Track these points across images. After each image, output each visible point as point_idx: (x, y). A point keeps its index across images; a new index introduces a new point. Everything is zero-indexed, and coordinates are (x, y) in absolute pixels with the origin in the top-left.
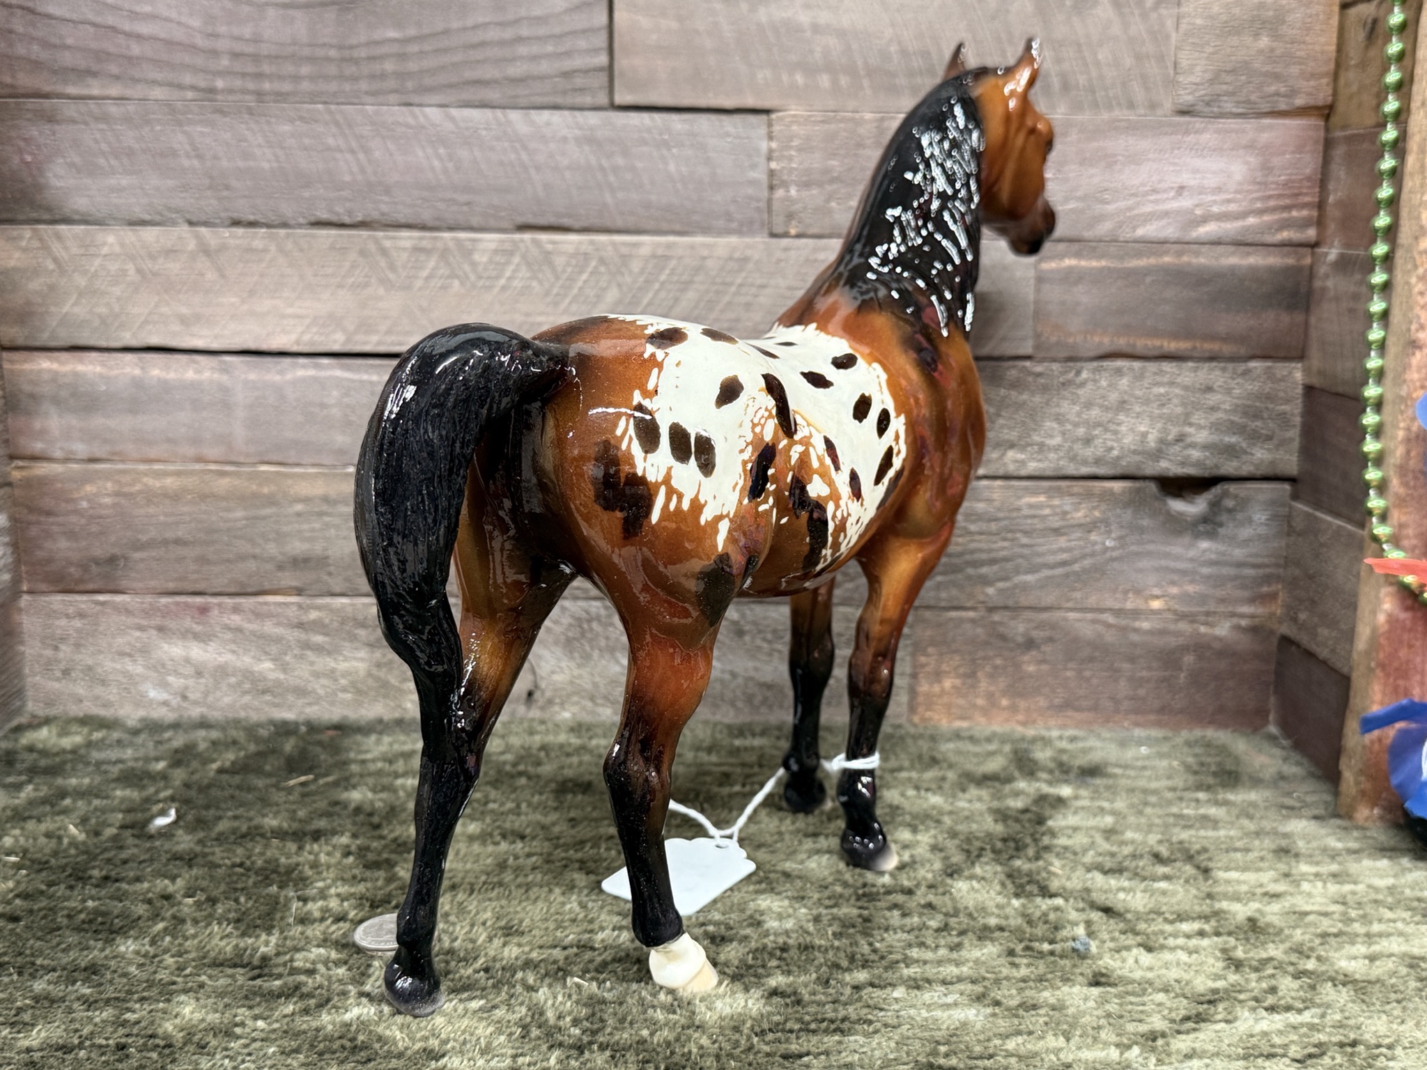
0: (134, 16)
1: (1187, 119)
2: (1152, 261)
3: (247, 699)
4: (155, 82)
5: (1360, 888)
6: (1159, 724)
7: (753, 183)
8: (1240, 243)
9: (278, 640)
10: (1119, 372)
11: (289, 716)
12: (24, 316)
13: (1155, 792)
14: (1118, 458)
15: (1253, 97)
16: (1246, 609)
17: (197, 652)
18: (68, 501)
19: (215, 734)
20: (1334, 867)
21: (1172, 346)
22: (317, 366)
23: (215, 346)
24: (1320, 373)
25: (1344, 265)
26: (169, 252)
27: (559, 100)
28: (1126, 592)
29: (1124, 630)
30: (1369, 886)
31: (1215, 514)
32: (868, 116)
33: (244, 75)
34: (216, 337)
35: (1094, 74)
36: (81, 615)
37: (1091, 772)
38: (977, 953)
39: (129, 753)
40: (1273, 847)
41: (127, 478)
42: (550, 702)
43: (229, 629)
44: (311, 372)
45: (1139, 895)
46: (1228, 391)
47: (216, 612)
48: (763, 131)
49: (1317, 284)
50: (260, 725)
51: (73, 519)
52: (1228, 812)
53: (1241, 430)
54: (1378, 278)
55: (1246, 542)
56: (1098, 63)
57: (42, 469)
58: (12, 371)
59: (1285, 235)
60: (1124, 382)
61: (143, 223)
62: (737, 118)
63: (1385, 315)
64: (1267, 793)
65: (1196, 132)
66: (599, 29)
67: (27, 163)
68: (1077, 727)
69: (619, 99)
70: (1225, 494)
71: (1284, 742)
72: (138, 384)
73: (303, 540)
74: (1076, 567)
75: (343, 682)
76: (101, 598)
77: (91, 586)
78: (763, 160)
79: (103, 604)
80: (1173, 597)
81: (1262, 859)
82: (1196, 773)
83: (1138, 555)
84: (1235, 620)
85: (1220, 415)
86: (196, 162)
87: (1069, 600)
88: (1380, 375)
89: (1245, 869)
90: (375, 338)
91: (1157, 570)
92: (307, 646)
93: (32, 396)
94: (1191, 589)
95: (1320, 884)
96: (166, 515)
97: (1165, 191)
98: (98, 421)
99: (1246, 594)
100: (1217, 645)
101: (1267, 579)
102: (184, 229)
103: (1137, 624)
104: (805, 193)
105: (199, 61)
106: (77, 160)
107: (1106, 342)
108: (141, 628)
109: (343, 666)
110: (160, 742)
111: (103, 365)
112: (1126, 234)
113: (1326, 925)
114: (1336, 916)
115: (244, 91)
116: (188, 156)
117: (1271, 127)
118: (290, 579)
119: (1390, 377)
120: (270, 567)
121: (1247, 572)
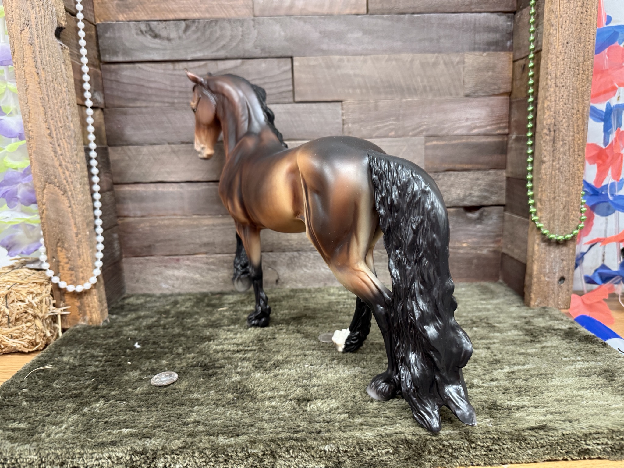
0: (149, 81)
1: (468, 98)
2: (459, 141)
3: (192, 286)
4: (156, 102)
6: (467, 281)
7: (338, 123)
8: (486, 135)
9: (201, 268)
10: (451, 175)
11: (205, 290)
12: (120, 174)
14: (452, 201)
15: (487, 91)
16: (492, 245)
17: (177, 273)
18: (136, 229)
19: (183, 297)
21: (466, 167)
22: (208, 185)
23: (178, 180)
24: (512, 173)
25: (518, 140)
26: (163, 153)
27: (278, 101)
28: (455, 242)
29: (455, 253)
31: (481, 217)
32: (372, 101)
33: (183, 98)
34: (178, 177)
35: (439, 86)
36: (141, 263)
39: (158, 304)
41: (153, 222)
42: (283, 283)
43: (185, 265)
46: (484, 179)
47: (181, 261)
48: (340, 107)
49: (509, 146)
50: (196, 294)
51: (138, 234)
52: (492, 306)
53: (488, 191)
54: (530, 143)
55: (491, 225)
56: (440, 82)
57: (127, 220)
58: (117, 191)
59: (499, 132)
60: (452, 178)
61: (155, 144)
62: (332, 104)
63: (533, 154)
64: (502, 300)
65: (472, 102)
66: (289, 79)
67: (119, 128)
69: (297, 99)
70: (484, 211)
71: (505, 285)
72: (155, 193)
73: (207, 237)
75: (221, 280)
76: (147, 258)
77: (144, 254)
78: (340, 116)
79: (148, 260)
80: (469, 243)
83: (458, 230)
84: (489, 249)
85: (482, 187)
86: (170, 125)
88: (532, 171)
91: (464, 234)
92: (209, 269)
93: (124, 198)
96: (165, 232)
97: (462, 120)
98: (144, 205)
100: (483, 256)
101: (498, 236)
102: (167, 146)
103: (459, 251)
104: (353, 125)
105: (169, 94)
106: (134, 126)
107: (446, 166)
108: (159, 266)
109: (221, 275)
110: (167, 300)
111: (144, 187)
112: (451, 133)
115: (183, 103)
116: (167, 123)
117: (493, 99)
118: (203, 250)
119: (535, 172)
120: (197, 246)
121: (492, 234)
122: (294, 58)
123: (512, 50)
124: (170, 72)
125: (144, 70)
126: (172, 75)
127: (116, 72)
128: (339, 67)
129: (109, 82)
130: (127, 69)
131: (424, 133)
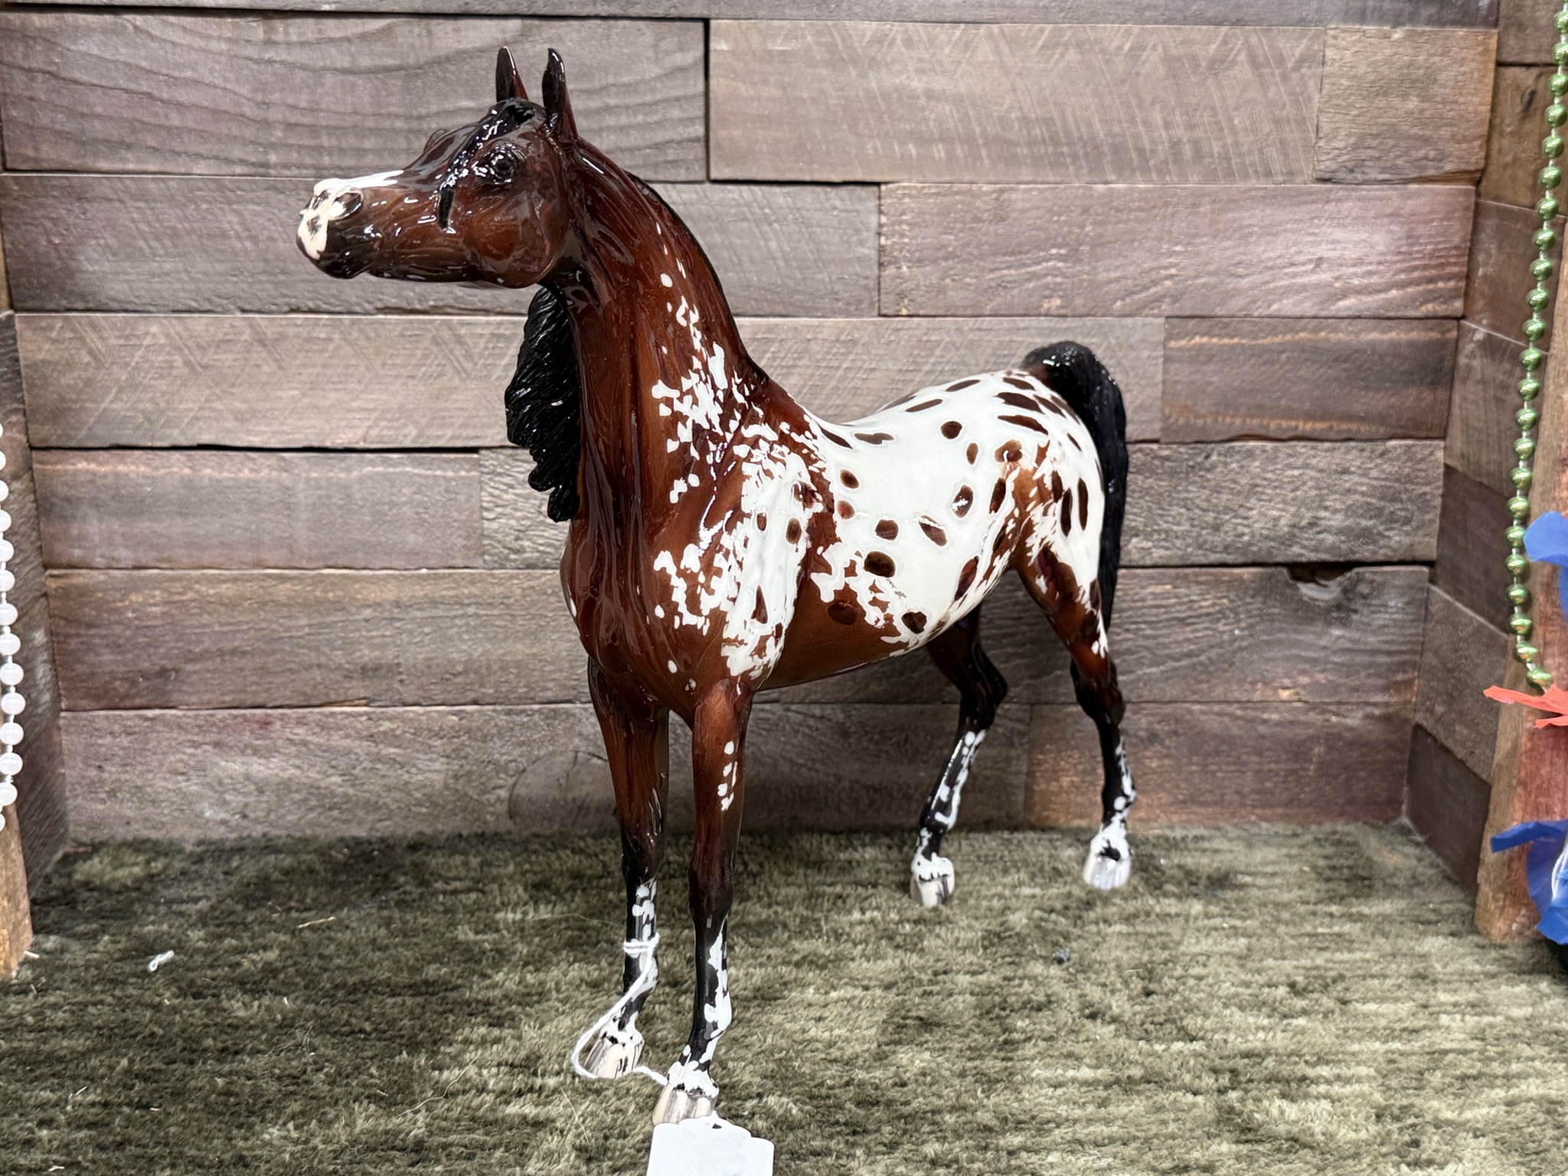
0: (173, 81)
1: (1329, 186)
2: (1288, 337)
3: (314, 816)
4: (198, 155)
5: (1499, 1018)
7: (861, 259)
8: (1382, 318)
9: (346, 753)
10: (1250, 454)
11: (361, 833)
12: (58, 413)
13: (1286, 905)
14: (1250, 544)
15: (1400, 162)
16: (1379, 698)
17: (259, 768)
18: (111, 611)
19: (288, 861)
20: (1472, 996)
21: (1306, 427)
22: (384, 462)
23: (275, 443)
24: (1463, 456)
25: (1490, 347)
26: (221, 343)
27: (650, 173)
28: (1253, 683)
29: (1252, 721)
30: (1508, 1018)
31: (1349, 600)
32: (985, 188)
33: (300, 148)
34: (274, 433)
35: (1229, 140)
36: (128, 732)
37: (1220, 882)
38: (1124, 1110)
39: (198, 884)
40: (1411, 972)
41: (177, 587)
43: (293, 743)
44: (380, 469)
45: (1279, 1035)
46: (1365, 475)
47: (278, 725)
48: (873, 204)
49: (1462, 360)
50: (331, 846)
51: (118, 629)
52: (1363, 930)
53: (1378, 513)
55: (1381, 629)
56: (1233, 130)
57: (81, 577)
58: (44, 474)
59: (1429, 308)
60: (1256, 463)
61: (190, 311)
62: (844, 191)
64: (1402, 904)
65: (1339, 200)
66: (694, 96)
67: (56, 247)
68: (1201, 823)
69: (716, 172)
70: (1360, 579)
71: (1419, 838)
72: (189, 484)
73: (374, 647)
74: (1203, 658)
75: (418, 795)
76: (149, 713)
77: (138, 702)
78: (872, 234)
79: (152, 719)
80: (1304, 687)
81: (1400, 987)
82: (1328, 880)
83: (1268, 644)
84: (1369, 709)
85: (1356, 498)
86: (248, 244)
87: (1195, 693)
89: (1383, 1000)
90: (449, 433)
91: (1288, 659)
93: (68, 500)
94: (1321, 678)
95: (1458, 1017)
96: (221, 624)
97: (1304, 264)
98: (144, 526)
99: (1381, 682)
100: (1347, 735)
101: (1402, 666)
102: (236, 317)
103: (1266, 716)
104: (916, 270)
105: (249, 133)
106: (111, 241)
107: (1238, 423)
108: (196, 745)
110: (229, 873)
111: (147, 465)
112: (1261, 309)
113: (1466, 1066)
114: (1475, 1055)
115: (301, 165)
116: (239, 238)
117: (1418, 194)
118: (358, 689)
119: (1536, 492)
120: (337, 676)
121: (1382, 659)
122: (713, 23)
123: (1496, 24)
124: (251, 51)
125: (152, 37)
126: (256, 62)
127: (48, 39)
128: (874, 63)
129: (20, 78)
130: (89, 30)
131: (1166, 308)
